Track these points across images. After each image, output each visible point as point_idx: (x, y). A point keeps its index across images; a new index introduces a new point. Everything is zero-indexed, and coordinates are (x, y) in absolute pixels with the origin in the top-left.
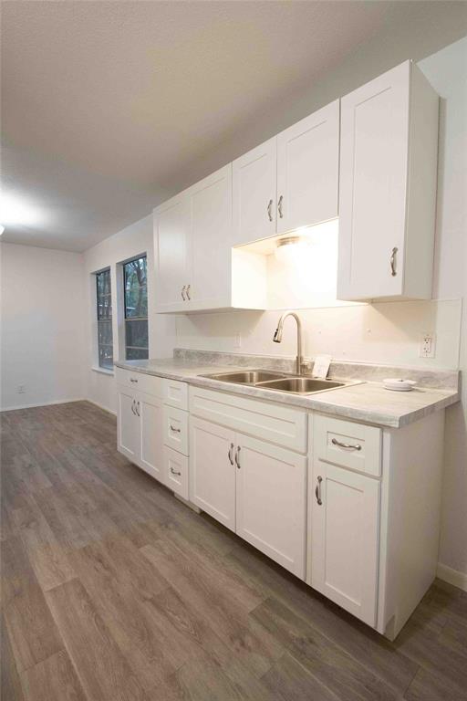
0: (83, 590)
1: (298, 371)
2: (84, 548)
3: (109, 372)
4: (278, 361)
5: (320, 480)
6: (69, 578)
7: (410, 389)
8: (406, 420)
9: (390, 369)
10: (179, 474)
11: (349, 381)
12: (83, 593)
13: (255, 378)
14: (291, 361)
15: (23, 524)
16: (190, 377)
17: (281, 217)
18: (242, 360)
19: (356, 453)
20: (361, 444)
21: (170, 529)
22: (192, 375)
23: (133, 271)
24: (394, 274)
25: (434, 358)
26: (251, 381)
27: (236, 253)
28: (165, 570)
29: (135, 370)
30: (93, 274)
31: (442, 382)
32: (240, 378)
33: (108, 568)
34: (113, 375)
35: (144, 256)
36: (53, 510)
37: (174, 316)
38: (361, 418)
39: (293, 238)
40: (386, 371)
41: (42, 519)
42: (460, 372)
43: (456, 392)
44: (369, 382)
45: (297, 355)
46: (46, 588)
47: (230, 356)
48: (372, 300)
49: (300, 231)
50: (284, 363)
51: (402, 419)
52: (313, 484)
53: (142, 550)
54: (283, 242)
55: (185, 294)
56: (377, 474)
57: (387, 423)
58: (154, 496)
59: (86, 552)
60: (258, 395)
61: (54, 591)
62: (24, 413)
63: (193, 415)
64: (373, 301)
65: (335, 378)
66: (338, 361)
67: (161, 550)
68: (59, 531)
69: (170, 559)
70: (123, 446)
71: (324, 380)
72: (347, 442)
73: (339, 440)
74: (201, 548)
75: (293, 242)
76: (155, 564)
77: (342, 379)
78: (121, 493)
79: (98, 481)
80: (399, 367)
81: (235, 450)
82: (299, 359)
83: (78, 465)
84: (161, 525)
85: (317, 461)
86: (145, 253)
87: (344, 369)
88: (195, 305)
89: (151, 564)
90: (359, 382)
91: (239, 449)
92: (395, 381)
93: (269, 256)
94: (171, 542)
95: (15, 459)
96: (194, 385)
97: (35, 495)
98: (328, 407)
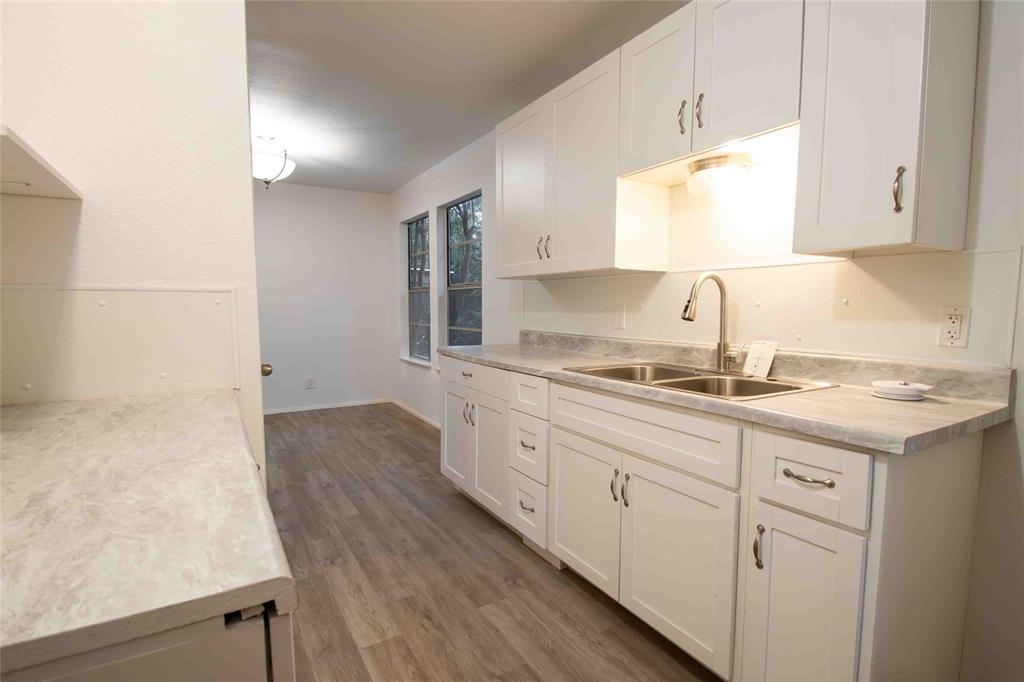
0: (409, 652)
1: (719, 367)
2: (407, 599)
3: (426, 363)
4: (686, 351)
5: (762, 531)
6: (390, 635)
7: (920, 398)
8: (917, 445)
9: (884, 365)
10: (533, 511)
11: (808, 383)
12: (409, 656)
13: (649, 375)
14: (707, 351)
15: (326, 559)
16: (553, 370)
17: (700, 126)
18: (627, 349)
19: (826, 493)
20: (835, 478)
21: (520, 586)
22: (555, 368)
23: (458, 217)
24: (898, 209)
25: (966, 347)
26: (643, 378)
27: (623, 185)
28: (517, 641)
29: (468, 360)
30: (403, 223)
31: (980, 389)
32: (627, 374)
33: (439, 628)
34: (429, 368)
35: (477, 195)
36: (362, 544)
37: (521, 281)
38: (837, 438)
39: (720, 157)
40: (876, 369)
41: (350, 556)
42: (1014, 373)
43: (1006, 405)
44: (842, 385)
45: (718, 341)
46: (362, 644)
47: (608, 343)
48: (854, 252)
49: (730, 147)
50: (696, 354)
51: (909, 442)
52: (749, 537)
53: (483, 609)
54: (701, 165)
55: (543, 249)
56: (862, 527)
57: (883, 447)
58: (495, 539)
59: (409, 602)
60: (660, 398)
61: (371, 648)
62: (313, 415)
63: (555, 426)
64: (854, 255)
65: (782, 378)
66: (788, 350)
67: (509, 612)
68: (373, 575)
69: (522, 626)
70: (447, 467)
71: (766, 381)
72: (810, 474)
73: (795, 470)
74: (566, 619)
75: (718, 164)
76: (503, 631)
77: (798, 380)
78: (448, 531)
79: (417, 513)
80: (901, 362)
81: (621, 480)
82: (722, 347)
83: (389, 490)
84: (506, 580)
85: (757, 501)
86: (480, 190)
87: (799, 365)
88: (556, 265)
89: (497, 630)
90: (828, 385)
91: (628, 478)
92: (894, 385)
93: (675, 188)
94: (523, 604)
95: (309, 475)
96: (559, 382)
97: (338, 524)
98: (778, 419)
